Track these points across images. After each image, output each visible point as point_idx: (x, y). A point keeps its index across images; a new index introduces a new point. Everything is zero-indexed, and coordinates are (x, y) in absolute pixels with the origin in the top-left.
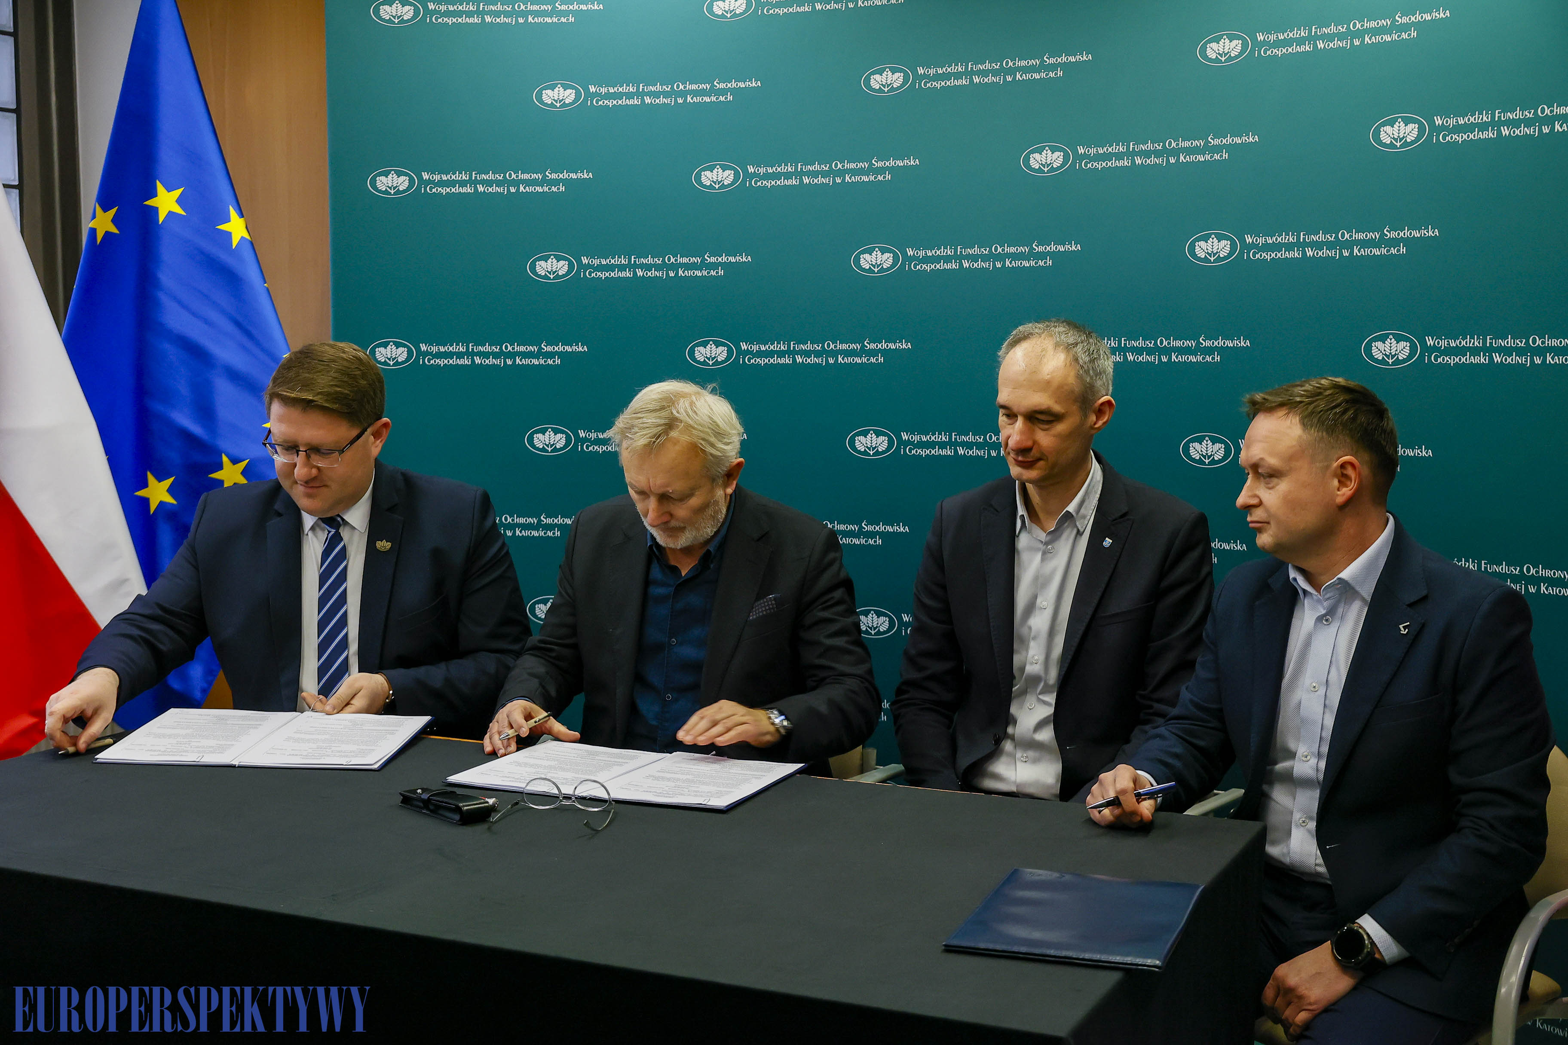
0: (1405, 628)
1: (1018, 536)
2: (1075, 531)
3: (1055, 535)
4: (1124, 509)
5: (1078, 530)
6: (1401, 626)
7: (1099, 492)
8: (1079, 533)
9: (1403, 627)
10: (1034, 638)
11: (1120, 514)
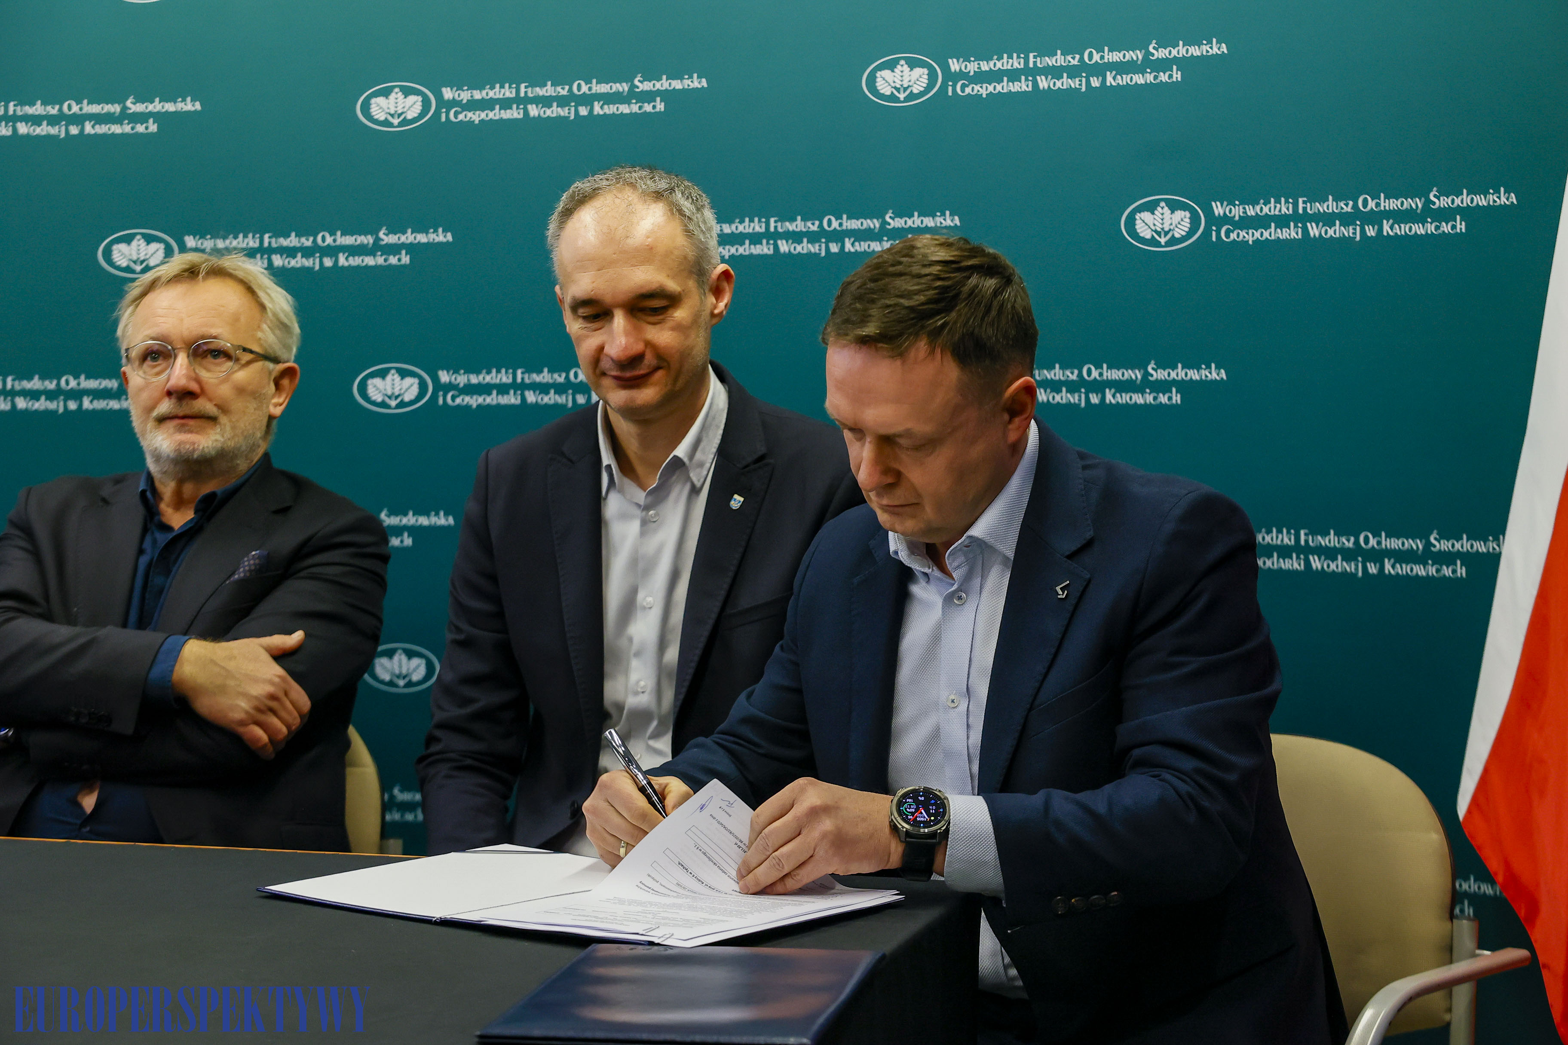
0: (1062, 589)
1: (605, 499)
2: (688, 487)
3: (658, 496)
4: (761, 449)
5: (693, 486)
6: (1058, 589)
7: (722, 426)
8: (695, 491)
9: (1061, 589)
10: (637, 654)
11: (755, 456)
